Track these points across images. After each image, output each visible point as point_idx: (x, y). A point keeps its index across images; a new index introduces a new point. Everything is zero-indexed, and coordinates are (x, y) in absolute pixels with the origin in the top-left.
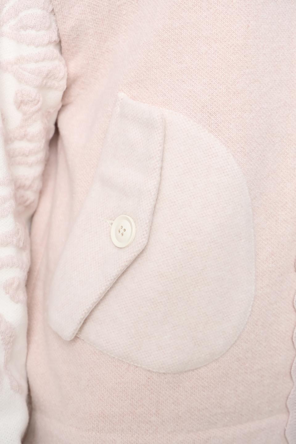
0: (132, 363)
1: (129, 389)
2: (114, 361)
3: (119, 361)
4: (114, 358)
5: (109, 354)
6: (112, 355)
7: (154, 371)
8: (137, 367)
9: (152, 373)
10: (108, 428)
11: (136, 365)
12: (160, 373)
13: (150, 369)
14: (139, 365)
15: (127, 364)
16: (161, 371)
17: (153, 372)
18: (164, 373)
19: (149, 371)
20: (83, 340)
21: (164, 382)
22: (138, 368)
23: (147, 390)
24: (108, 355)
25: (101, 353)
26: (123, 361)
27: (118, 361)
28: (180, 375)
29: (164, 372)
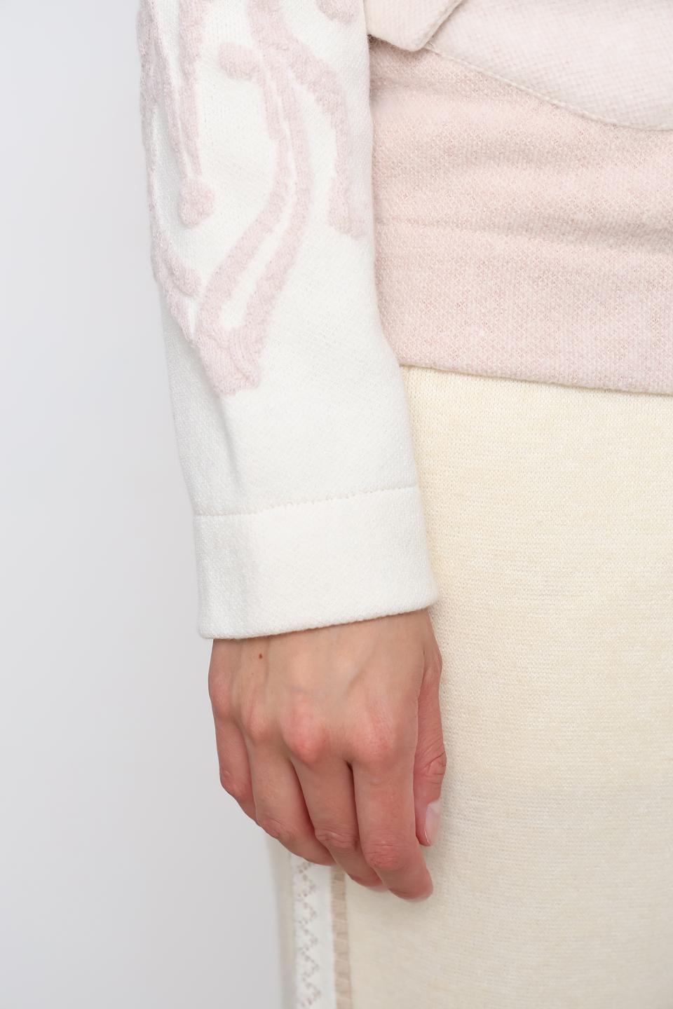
0: (547, 98)
1: (534, 149)
2: (508, 93)
3: (520, 92)
4: (509, 85)
5: (498, 77)
6: (506, 80)
7: (594, 117)
8: (557, 107)
9: (590, 121)
10: (478, 220)
11: (555, 102)
12: (606, 125)
13: (586, 113)
14: (563, 104)
15: (537, 100)
16: (608, 120)
17: (592, 120)
18: (614, 125)
19: (583, 117)
20: (437, 54)
21: (613, 147)
22: (559, 110)
23: (573, 158)
24: (496, 80)
25: (481, 78)
26: (527, 94)
27: (517, 92)
28: (649, 137)
29: (615, 121)
